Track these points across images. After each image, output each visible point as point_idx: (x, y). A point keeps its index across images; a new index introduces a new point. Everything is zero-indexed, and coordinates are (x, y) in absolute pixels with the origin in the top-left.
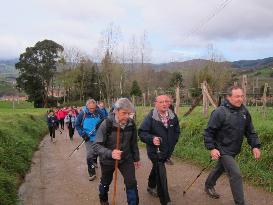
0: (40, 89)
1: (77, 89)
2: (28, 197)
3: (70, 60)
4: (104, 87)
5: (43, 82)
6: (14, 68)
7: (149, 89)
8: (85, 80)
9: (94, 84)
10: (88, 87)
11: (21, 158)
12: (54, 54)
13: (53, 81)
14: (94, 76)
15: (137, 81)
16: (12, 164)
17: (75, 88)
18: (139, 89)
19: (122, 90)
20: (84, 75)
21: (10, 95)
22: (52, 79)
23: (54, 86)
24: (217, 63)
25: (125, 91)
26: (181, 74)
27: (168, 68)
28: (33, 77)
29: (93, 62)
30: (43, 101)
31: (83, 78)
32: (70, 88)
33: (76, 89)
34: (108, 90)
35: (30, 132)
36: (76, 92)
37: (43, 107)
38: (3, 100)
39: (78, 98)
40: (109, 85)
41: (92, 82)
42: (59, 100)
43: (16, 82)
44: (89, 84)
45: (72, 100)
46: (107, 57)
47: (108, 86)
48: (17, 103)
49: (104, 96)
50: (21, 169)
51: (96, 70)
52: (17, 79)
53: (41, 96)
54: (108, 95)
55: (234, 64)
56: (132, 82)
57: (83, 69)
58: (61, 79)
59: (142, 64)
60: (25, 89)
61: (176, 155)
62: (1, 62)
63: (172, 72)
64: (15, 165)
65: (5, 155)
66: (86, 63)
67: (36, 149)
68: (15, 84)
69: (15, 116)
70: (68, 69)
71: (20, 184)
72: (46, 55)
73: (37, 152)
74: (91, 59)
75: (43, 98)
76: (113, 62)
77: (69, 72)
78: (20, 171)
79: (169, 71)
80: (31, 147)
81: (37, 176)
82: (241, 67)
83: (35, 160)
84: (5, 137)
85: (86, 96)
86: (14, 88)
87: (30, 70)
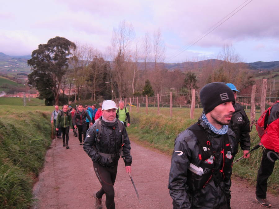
0: (52, 86)
1: (89, 87)
2: (43, 196)
3: (82, 57)
4: (116, 86)
5: (55, 80)
6: (26, 64)
7: (162, 89)
8: (97, 78)
9: (106, 83)
10: (99, 86)
11: (35, 157)
12: (67, 52)
13: (64, 79)
14: (106, 74)
15: (150, 81)
16: (26, 162)
17: (86, 86)
18: (152, 89)
19: (134, 89)
20: (96, 73)
21: (20, 91)
22: (64, 77)
23: (65, 83)
24: (233, 64)
25: (138, 91)
26: (194, 75)
27: (181, 68)
28: (45, 74)
29: (106, 60)
30: (54, 99)
31: (95, 76)
32: (81, 86)
33: (87, 88)
34: (120, 89)
35: (42, 130)
36: (88, 90)
38: (14, 97)
39: (89, 96)
40: (121, 84)
41: (104, 80)
42: (70, 98)
43: (27, 79)
44: (101, 83)
45: (83, 98)
46: (120, 55)
47: (120, 85)
48: (28, 100)
49: (116, 96)
50: (35, 168)
51: (108, 69)
52: (28, 76)
53: (52, 94)
54: (120, 94)
55: (251, 65)
56: (145, 81)
57: (95, 67)
58: (73, 76)
59: (156, 64)
60: (37, 86)
62: (13, 59)
63: (186, 72)
64: (29, 163)
65: (20, 153)
66: (99, 61)
67: (49, 148)
68: (26, 80)
69: (28, 113)
70: (80, 67)
71: (34, 183)
72: (58, 52)
73: (50, 151)
74: (104, 57)
75: (55, 95)
76: (125, 60)
77: (81, 70)
78: (34, 170)
79: (182, 71)
80: (44, 145)
81: (51, 175)
82: (257, 68)
83: (48, 159)
84: (19, 135)
85: (97, 95)
86: (26, 84)
87: (42, 68)
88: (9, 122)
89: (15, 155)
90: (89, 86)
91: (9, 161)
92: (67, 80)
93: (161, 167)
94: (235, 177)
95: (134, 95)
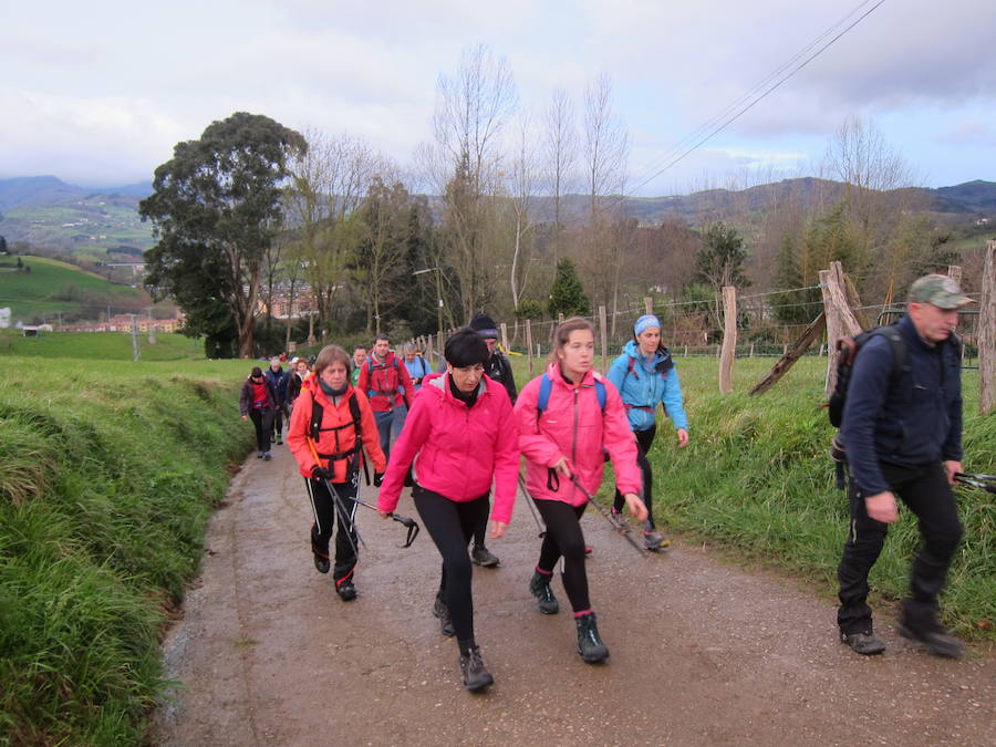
0: (227, 290)
1: (357, 290)
2: (197, 672)
3: (331, 185)
4: (453, 285)
5: (238, 267)
6: (133, 215)
7: (619, 293)
8: (384, 259)
9: (417, 273)
10: (394, 284)
11: (169, 535)
12: (275, 166)
13: (270, 262)
14: (415, 242)
15: (573, 262)
16: (140, 554)
17: (349, 288)
18: (581, 290)
19: (518, 294)
20: (381, 240)
21: (118, 311)
22: (269, 256)
23: (273, 280)
24: (879, 193)
25: (530, 299)
26: (738, 237)
27: (688, 213)
28: (202, 247)
29: (415, 192)
30: (238, 335)
31: (379, 252)
32: (330, 288)
33: (351, 290)
34: (466, 295)
35: (196, 442)
36: (353, 302)
37: (237, 356)
38: (100, 329)
39: (357, 323)
40: (471, 278)
41: (410, 265)
42: (292, 332)
43: (141, 267)
44: (400, 274)
45: (337, 330)
46: (464, 173)
47: (467, 280)
48: (148, 342)
49: (454, 318)
50: (168, 574)
51: (422, 220)
52: (147, 255)
53: (228, 318)
54: (468, 312)
55: (943, 196)
56: (556, 264)
57: (377, 217)
58: (300, 252)
59: (594, 199)
60: (176, 290)
61: (722, 537)
62: (92, 196)
63: (705, 230)
64: (149, 556)
65: (114, 521)
66: (389, 196)
67: (219, 505)
68: (138, 271)
69: (145, 386)
70: (325, 220)
71: (168, 626)
72: (247, 168)
73: (222, 516)
74: (407, 182)
75: (238, 322)
76: (485, 192)
77: (328, 230)
78: (168, 580)
79: (691, 225)
80: (201, 496)
81: (224, 599)
82: (968, 207)
83: (216, 543)
84: (113, 462)
85: (387, 318)
86: (138, 287)
87: (191, 224)
88: (77, 415)
89: (100, 528)
90: (360, 286)
91: (79, 548)
92: (278, 266)
93: (613, 567)
94: (883, 601)
95: (518, 314)
